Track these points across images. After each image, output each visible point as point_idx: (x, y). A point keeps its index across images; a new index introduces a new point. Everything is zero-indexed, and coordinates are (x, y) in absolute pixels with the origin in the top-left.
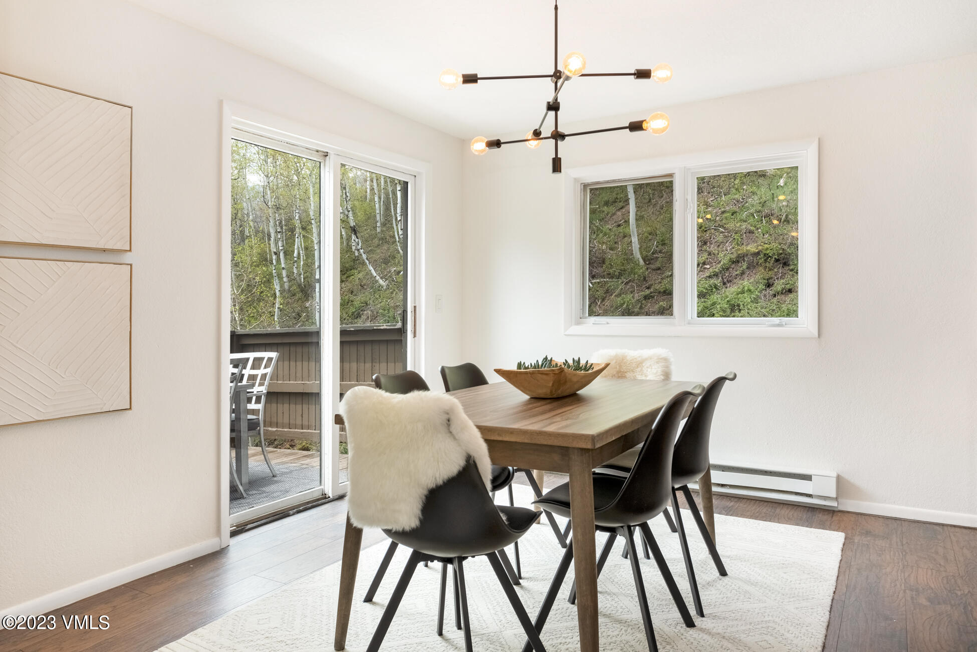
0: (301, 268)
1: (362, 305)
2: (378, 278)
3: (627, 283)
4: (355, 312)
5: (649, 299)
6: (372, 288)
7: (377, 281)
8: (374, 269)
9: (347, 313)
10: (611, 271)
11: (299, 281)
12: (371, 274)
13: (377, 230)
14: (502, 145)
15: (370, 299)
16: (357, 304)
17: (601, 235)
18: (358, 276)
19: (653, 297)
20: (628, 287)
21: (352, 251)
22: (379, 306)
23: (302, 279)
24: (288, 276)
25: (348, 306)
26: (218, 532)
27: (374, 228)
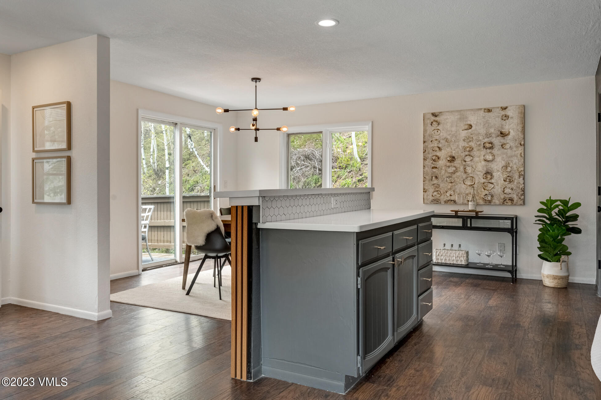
0: (155, 159)
1: (195, 183)
2: (205, 166)
3: (350, 172)
4: (190, 187)
5: (361, 181)
6: (201, 172)
7: (204, 168)
8: (202, 160)
9: (185, 188)
10: (341, 165)
11: (154, 167)
12: (201, 164)
13: (204, 135)
14: (240, 130)
15: (199, 180)
16: (191, 182)
17: (339, 142)
18: (192, 164)
19: (363, 180)
20: (350, 174)
21: (188, 148)
22: (205, 184)
23: (156, 166)
24: (146, 164)
25: (186, 184)
26: (138, 268)
27: (203, 132)
